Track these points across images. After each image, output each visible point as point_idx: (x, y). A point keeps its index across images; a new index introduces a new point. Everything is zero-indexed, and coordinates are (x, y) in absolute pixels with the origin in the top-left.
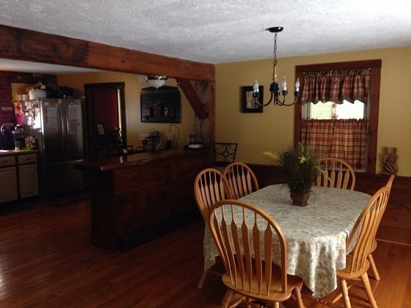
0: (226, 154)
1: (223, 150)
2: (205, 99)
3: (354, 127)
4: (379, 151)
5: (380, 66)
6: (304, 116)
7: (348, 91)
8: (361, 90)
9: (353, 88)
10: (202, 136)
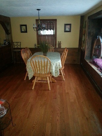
0: (17, 45)
1: (17, 44)
2: (8, 28)
3: (51, 37)
4: (57, 43)
5: (56, 21)
6: (39, 34)
7: (50, 27)
8: (52, 27)
9: (51, 26)
10: (9, 40)
